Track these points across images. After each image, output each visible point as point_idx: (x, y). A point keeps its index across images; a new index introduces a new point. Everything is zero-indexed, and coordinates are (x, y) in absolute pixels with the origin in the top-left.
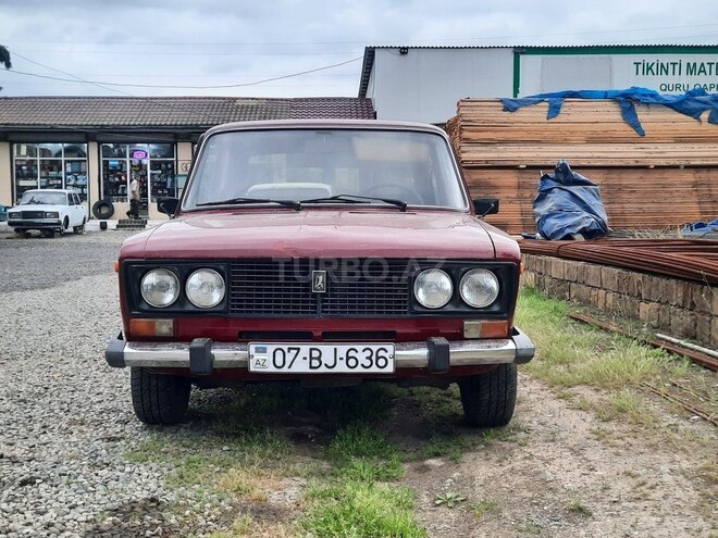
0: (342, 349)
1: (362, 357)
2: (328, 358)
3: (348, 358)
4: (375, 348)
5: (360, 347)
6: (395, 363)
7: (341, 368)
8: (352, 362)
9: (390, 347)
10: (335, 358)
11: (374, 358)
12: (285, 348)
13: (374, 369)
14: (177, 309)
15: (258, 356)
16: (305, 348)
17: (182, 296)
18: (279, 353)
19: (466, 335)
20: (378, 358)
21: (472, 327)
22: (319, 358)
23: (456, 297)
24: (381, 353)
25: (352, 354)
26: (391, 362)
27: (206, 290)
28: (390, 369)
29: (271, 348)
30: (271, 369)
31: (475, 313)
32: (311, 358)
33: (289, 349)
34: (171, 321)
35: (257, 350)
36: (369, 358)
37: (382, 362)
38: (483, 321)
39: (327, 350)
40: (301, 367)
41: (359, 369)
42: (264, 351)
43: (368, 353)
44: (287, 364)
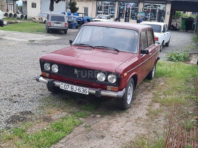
0: (78, 87)
1: (82, 90)
2: (75, 89)
3: (79, 90)
4: (84, 89)
5: (81, 88)
6: (89, 93)
7: (77, 91)
9: (88, 89)
10: (76, 89)
11: (84, 91)
13: (84, 93)
14: (50, 72)
15: (61, 85)
16: (70, 86)
17: (51, 69)
18: (65, 86)
19: (107, 89)
20: (85, 91)
21: (109, 87)
22: (73, 88)
23: (106, 80)
24: (86, 90)
25: (79, 89)
26: (88, 92)
28: (87, 94)
29: (64, 84)
30: (64, 89)
31: (110, 84)
32: (71, 88)
33: (67, 85)
34: (49, 74)
35: (61, 84)
36: (83, 91)
37: (86, 92)
38: (112, 87)
39: (75, 87)
40: (69, 89)
41: (81, 93)
42: (63, 85)
43: (83, 89)
44: (67, 88)
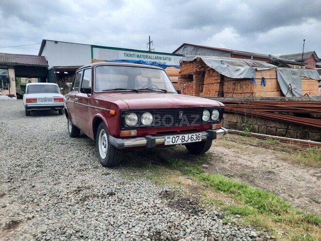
0: (190, 135)
2: (186, 138)
3: (191, 138)
4: (198, 134)
5: (194, 135)
7: (189, 141)
8: (192, 139)
9: (201, 134)
10: (188, 138)
12: (175, 136)
13: (197, 141)
14: (138, 126)
15: (168, 140)
16: (181, 136)
17: (140, 122)
18: (174, 138)
19: (213, 128)
21: (214, 126)
22: (184, 139)
23: (211, 118)
24: (199, 136)
25: (192, 136)
26: (201, 138)
27: (148, 119)
28: (200, 140)
29: (171, 137)
30: (171, 143)
31: (214, 122)
32: (182, 139)
33: (177, 137)
34: (136, 131)
35: (167, 138)
36: (196, 137)
37: (199, 138)
38: (216, 124)
39: (186, 136)
40: (179, 142)
41: (194, 141)
42: (169, 138)
44: (176, 141)
